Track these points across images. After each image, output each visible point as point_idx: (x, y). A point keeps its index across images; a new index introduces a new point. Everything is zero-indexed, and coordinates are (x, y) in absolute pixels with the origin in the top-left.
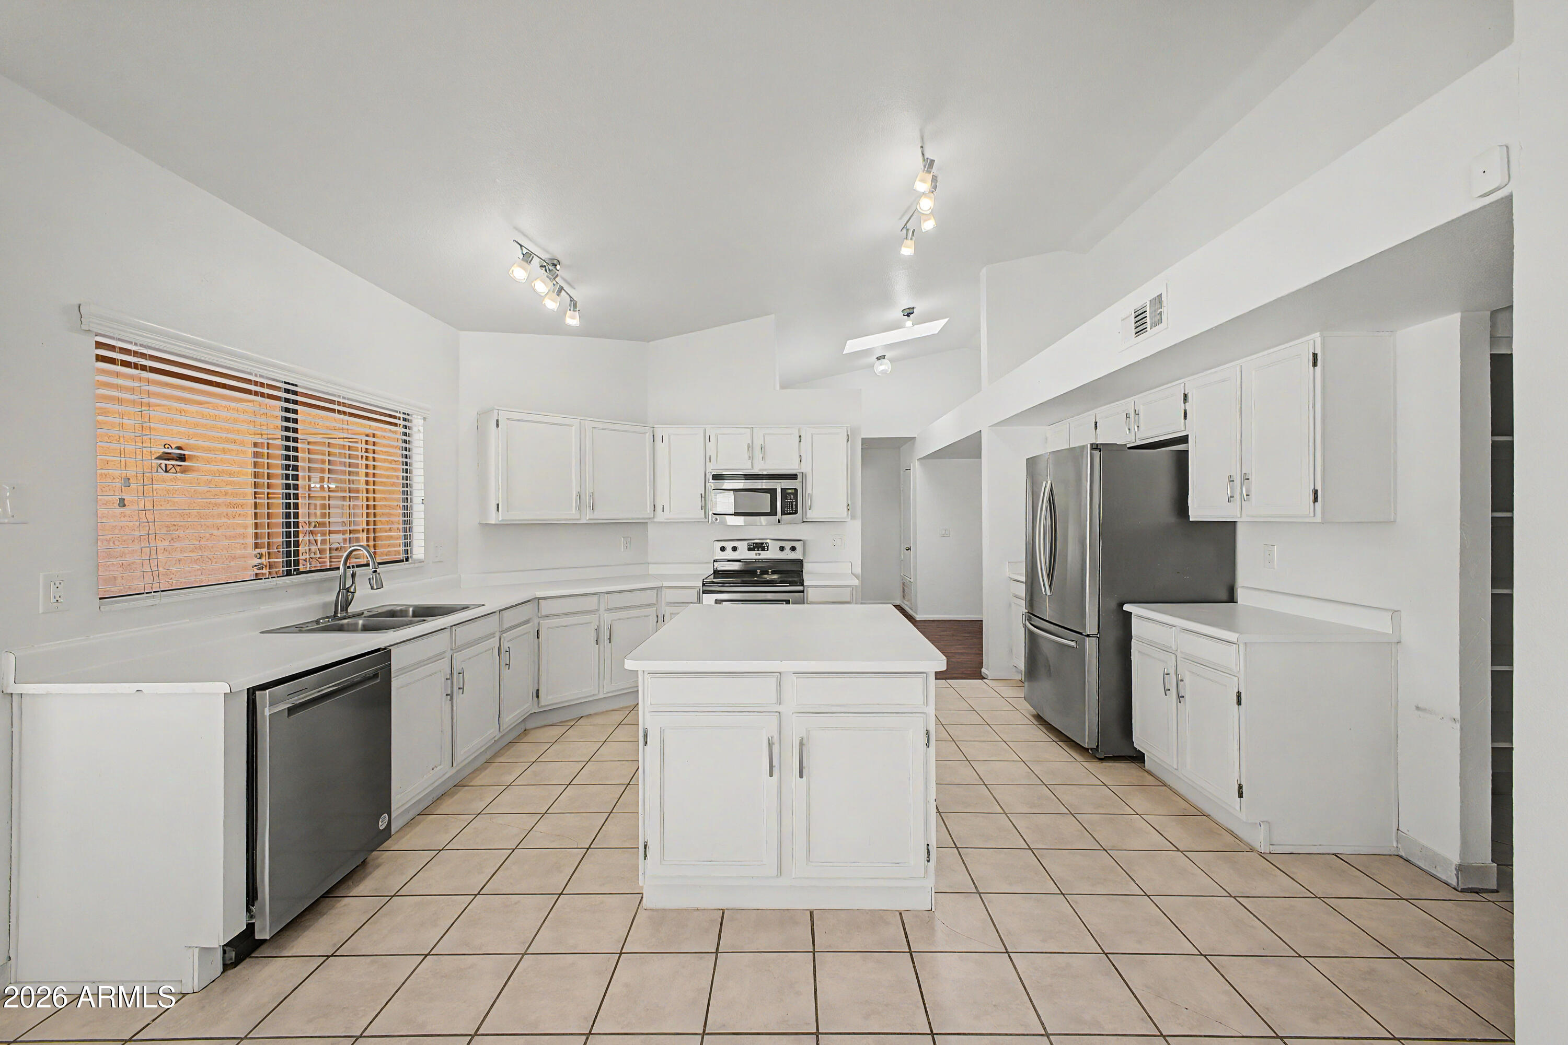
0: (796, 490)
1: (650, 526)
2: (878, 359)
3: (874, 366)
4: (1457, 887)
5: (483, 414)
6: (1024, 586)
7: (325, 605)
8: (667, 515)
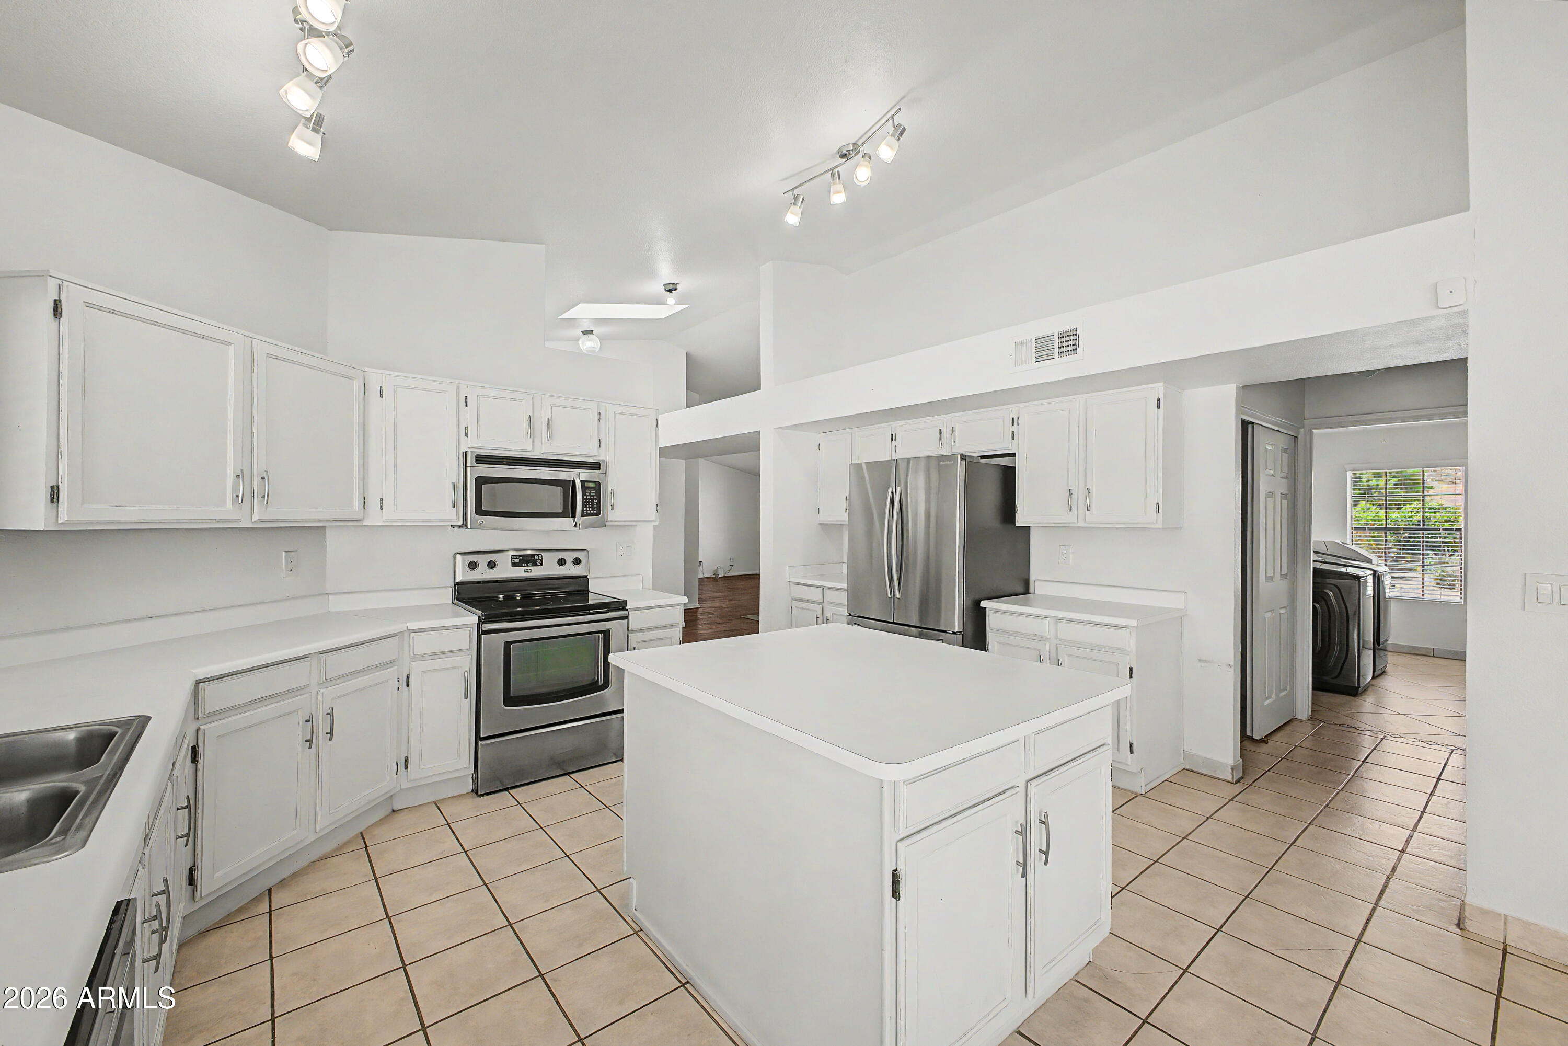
0: (600, 484)
2: (584, 333)
4: (1232, 781)
6: (845, 594)
8: (389, 515)
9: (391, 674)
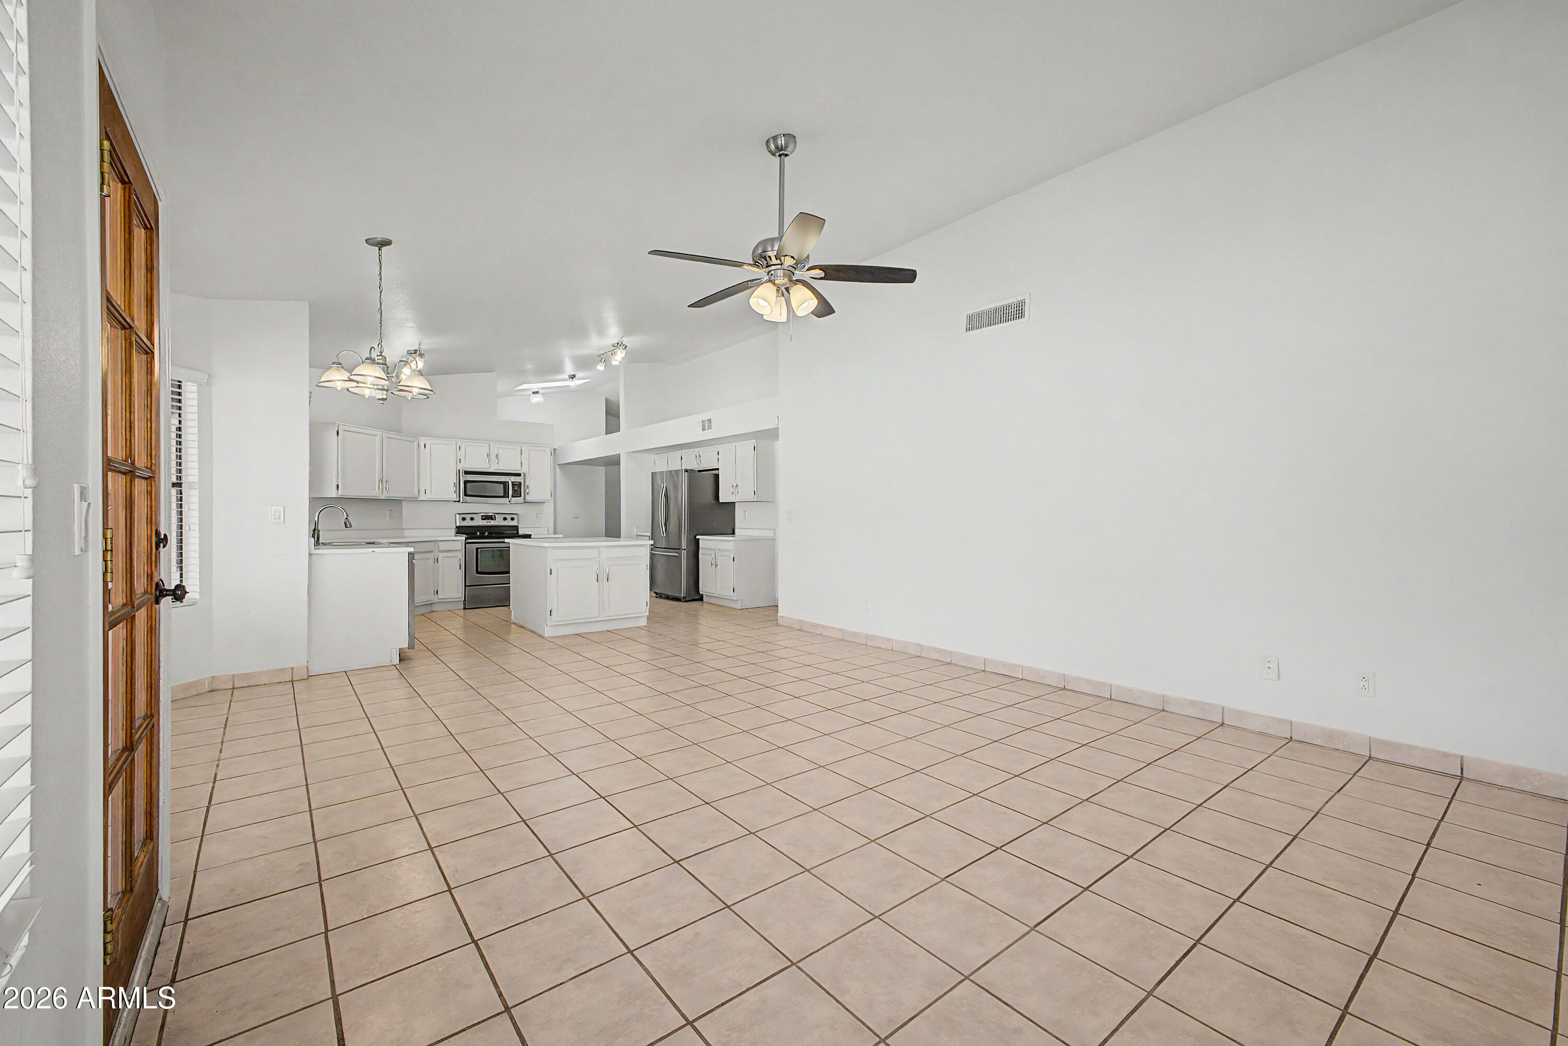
0: (520, 483)
2: (533, 393)
8: (429, 496)
9: (431, 556)
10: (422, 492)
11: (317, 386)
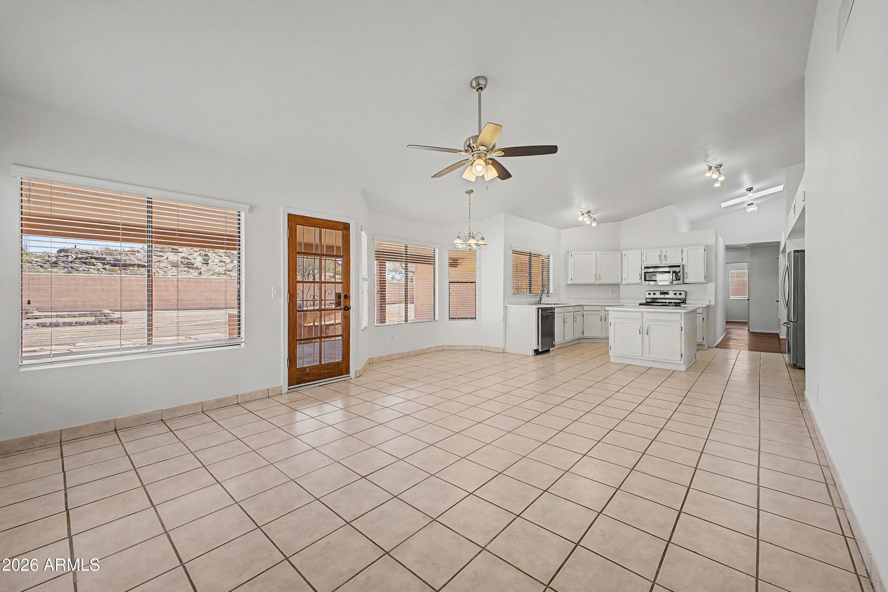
1: (621, 286)
2: (748, 205)
3: (746, 209)
5: (567, 253)
7: (536, 301)
8: (628, 282)
10: (623, 279)
11: (455, 248)
